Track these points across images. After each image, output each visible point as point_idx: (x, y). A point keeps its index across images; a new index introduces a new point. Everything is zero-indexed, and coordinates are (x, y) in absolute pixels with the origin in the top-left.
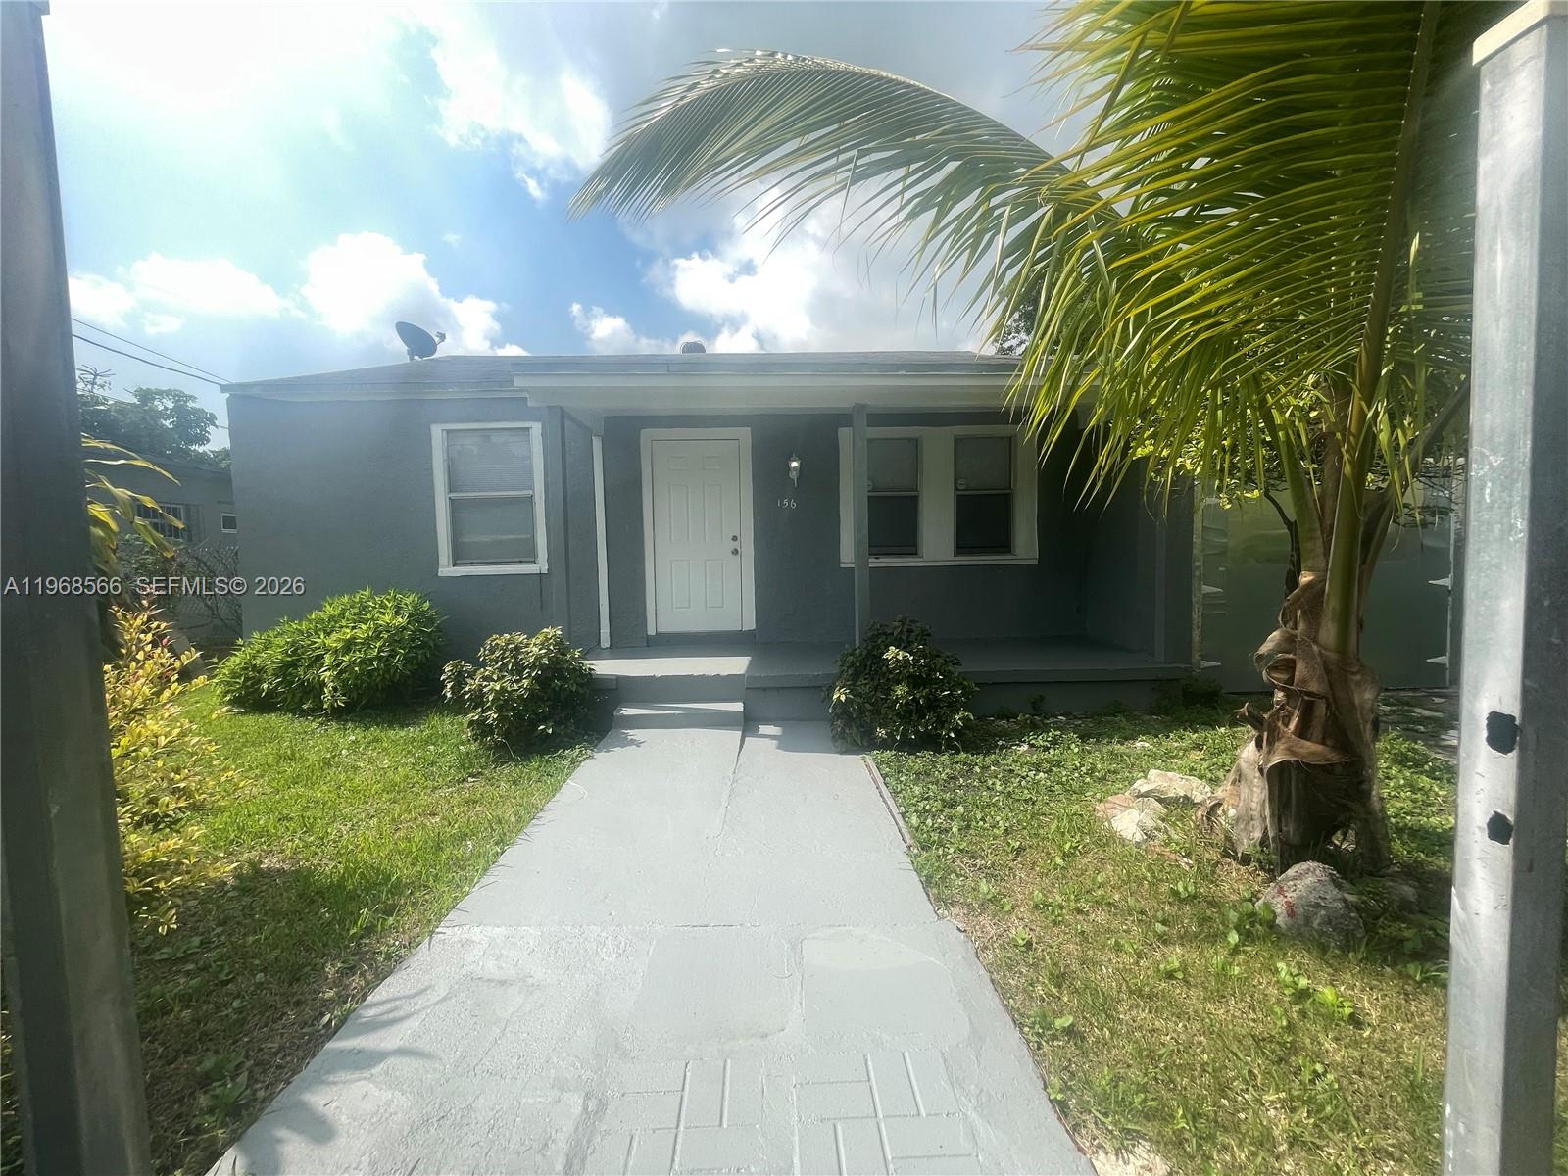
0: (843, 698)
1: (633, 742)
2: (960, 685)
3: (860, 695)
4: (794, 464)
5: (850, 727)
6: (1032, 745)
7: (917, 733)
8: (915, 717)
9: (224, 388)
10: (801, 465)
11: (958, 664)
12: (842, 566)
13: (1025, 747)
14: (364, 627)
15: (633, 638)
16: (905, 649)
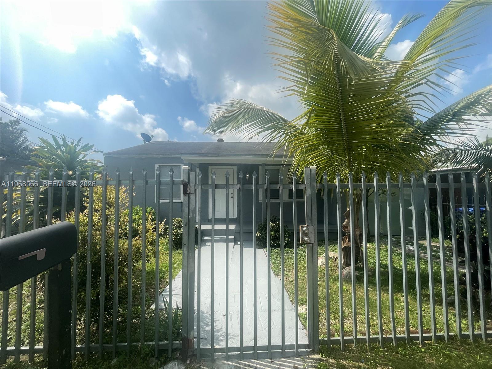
0: (258, 235)
1: (207, 245)
2: (287, 232)
3: (263, 234)
4: (248, 175)
5: (260, 242)
6: (304, 247)
7: (276, 244)
8: (276, 240)
9: (104, 154)
10: (249, 176)
11: (287, 227)
12: (260, 201)
13: (303, 247)
14: (138, 216)
15: (205, 220)
16: (274, 223)
